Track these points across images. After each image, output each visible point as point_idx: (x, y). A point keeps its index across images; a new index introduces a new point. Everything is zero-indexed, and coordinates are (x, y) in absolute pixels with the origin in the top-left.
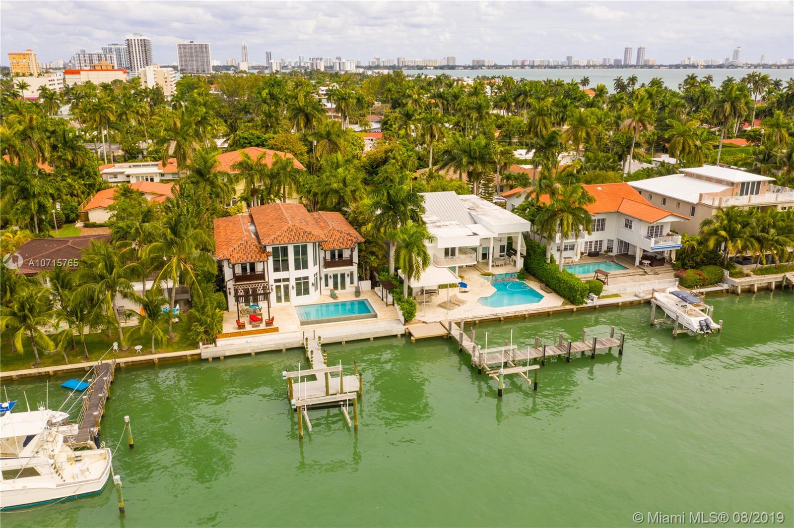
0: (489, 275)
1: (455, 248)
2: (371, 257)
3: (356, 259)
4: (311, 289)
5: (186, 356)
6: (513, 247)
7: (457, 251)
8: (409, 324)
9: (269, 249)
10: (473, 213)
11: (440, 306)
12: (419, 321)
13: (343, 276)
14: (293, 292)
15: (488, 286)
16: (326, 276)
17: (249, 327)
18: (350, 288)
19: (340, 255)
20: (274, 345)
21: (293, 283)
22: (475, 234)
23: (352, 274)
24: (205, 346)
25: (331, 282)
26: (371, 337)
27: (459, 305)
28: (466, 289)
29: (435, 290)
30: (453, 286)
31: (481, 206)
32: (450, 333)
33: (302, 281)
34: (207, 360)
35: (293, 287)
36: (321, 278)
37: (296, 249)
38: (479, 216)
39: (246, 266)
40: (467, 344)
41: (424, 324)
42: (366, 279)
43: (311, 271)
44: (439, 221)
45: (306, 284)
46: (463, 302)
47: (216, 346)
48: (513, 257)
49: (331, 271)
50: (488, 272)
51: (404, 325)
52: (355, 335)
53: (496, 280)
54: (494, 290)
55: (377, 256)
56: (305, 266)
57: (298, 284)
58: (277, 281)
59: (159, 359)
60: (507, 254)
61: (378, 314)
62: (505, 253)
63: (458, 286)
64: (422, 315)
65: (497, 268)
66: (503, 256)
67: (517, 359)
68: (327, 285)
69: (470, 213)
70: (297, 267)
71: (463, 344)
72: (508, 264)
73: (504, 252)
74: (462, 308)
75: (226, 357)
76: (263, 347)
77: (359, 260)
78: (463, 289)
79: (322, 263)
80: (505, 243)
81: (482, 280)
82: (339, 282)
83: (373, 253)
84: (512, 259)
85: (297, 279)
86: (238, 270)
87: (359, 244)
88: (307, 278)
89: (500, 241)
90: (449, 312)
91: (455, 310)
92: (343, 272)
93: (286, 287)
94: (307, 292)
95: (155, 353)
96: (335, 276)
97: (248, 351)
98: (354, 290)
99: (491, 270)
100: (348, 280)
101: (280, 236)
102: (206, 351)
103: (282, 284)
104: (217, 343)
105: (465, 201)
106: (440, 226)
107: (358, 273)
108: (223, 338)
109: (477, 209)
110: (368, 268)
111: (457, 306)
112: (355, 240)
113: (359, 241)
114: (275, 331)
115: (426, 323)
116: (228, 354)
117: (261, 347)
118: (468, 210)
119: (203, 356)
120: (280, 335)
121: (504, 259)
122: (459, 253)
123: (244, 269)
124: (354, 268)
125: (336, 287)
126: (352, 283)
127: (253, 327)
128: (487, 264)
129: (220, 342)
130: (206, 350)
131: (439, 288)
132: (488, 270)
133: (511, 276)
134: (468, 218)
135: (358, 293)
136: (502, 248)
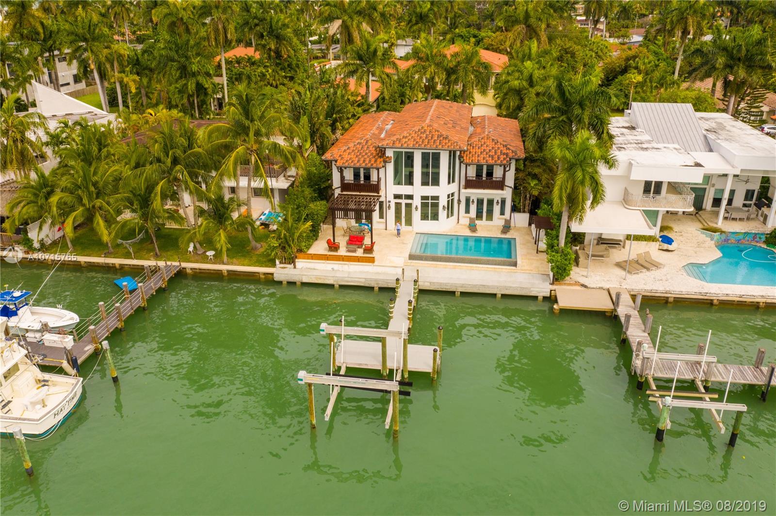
0: (715, 231)
1: (662, 182)
2: (530, 181)
3: (510, 181)
4: (442, 214)
5: (258, 273)
6: (769, 195)
7: (664, 188)
8: (560, 284)
9: (390, 153)
10: (711, 136)
11: (619, 265)
12: (577, 283)
13: (490, 202)
14: (416, 215)
15: (710, 247)
16: (468, 200)
17: (342, 251)
18: (498, 221)
19: (490, 174)
20: (363, 280)
21: (417, 202)
22: (698, 165)
23: (503, 202)
24: (282, 265)
25: (473, 208)
26: (499, 293)
27: (648, 269)
28: (670, 247)
29: (620, 241)
30: (650, 239)
31: (728, 128)
32: (615, 310)
33: (430, 201)
34: (280, 283)
35: (416, 208)
36: (459, 201)
37: (425, 157)
38: (719, 141)
39: (359, 173)
40: (635, 332)
41: (583, 289)
42: (524, 212)
43: (443, 190)
44: (649, 142)
45: (436, 206)
46: (657, 265)
47: (295, 267)
48: (765, 210)
49: (476, 193)
50: (715, 225)
51: (552, 284)
52: (475, 286)
53: (726, 240)
54: (718, 254)
55: (540, 180)
56: (436, 182)
57: (424, 206)
58: (397, 197)
59: (228, 271)
60: (755, 204)
61: (519, 262)
62: (752, 203)
63: (657, 240)
64: (585, 274)
65: (734, 222)
66: (750, 206)
67: (713, 379)
68: (467, 211)
69: (705, 137)
70: (425, 183)
71: (628, 333)
72: (753, 219)
73: (751, 199)
74: (655, 273)
75: (304, 284)
76: (349, 279)
77: (515, 184)
78: (666, 246)
79: (463, 183)
80: (756, 186)
81: (703, 237)
82: (484, 209)
83: (535, 176)
84: (763, 212)
85: (423, 198)
86: (349, 176)
87: (517, 160)
88: (437, 198)
89: (747, 182)
90: (629, 276)
91: (641, 275)
92: (490, 197)
93: (408, 206)
94: (435, 217)
95: (228, 264)
96: (480, 202)
97: (330, 281)
98: (502, 223)
99: (720, 224)
100: (497, 209)
101: (406, 137)
102: (281, 272)
103: (404, 202)
104: (297, 264)
105: (707, 119)
106: (646, 149)
107: (513, 201)
108: (304, 259)
109: (720, 132)
110: (528, 196)
111: (645, 270)
112: (511, 155)
113: (516, 157)
114: (369, 262)
115: (586, 287)
116: (305, 280)
117: (346, 279)
118: (705, 132)
119: (277, 278)
120: (375, 267)
121: (748, 211)
122: (668, 192)
123: (357, 175)
124: (507, 194)
125: (479, 215)
126: (502, 213)
127: (349, 251)
128: (717, 214)
129: (301, 263)
130: (283, 271)
131: (627, 239)
132: (716, 223)
133: (754, 238)
134: (700, 142)
135: (506, 228)
136: (749, 195)
